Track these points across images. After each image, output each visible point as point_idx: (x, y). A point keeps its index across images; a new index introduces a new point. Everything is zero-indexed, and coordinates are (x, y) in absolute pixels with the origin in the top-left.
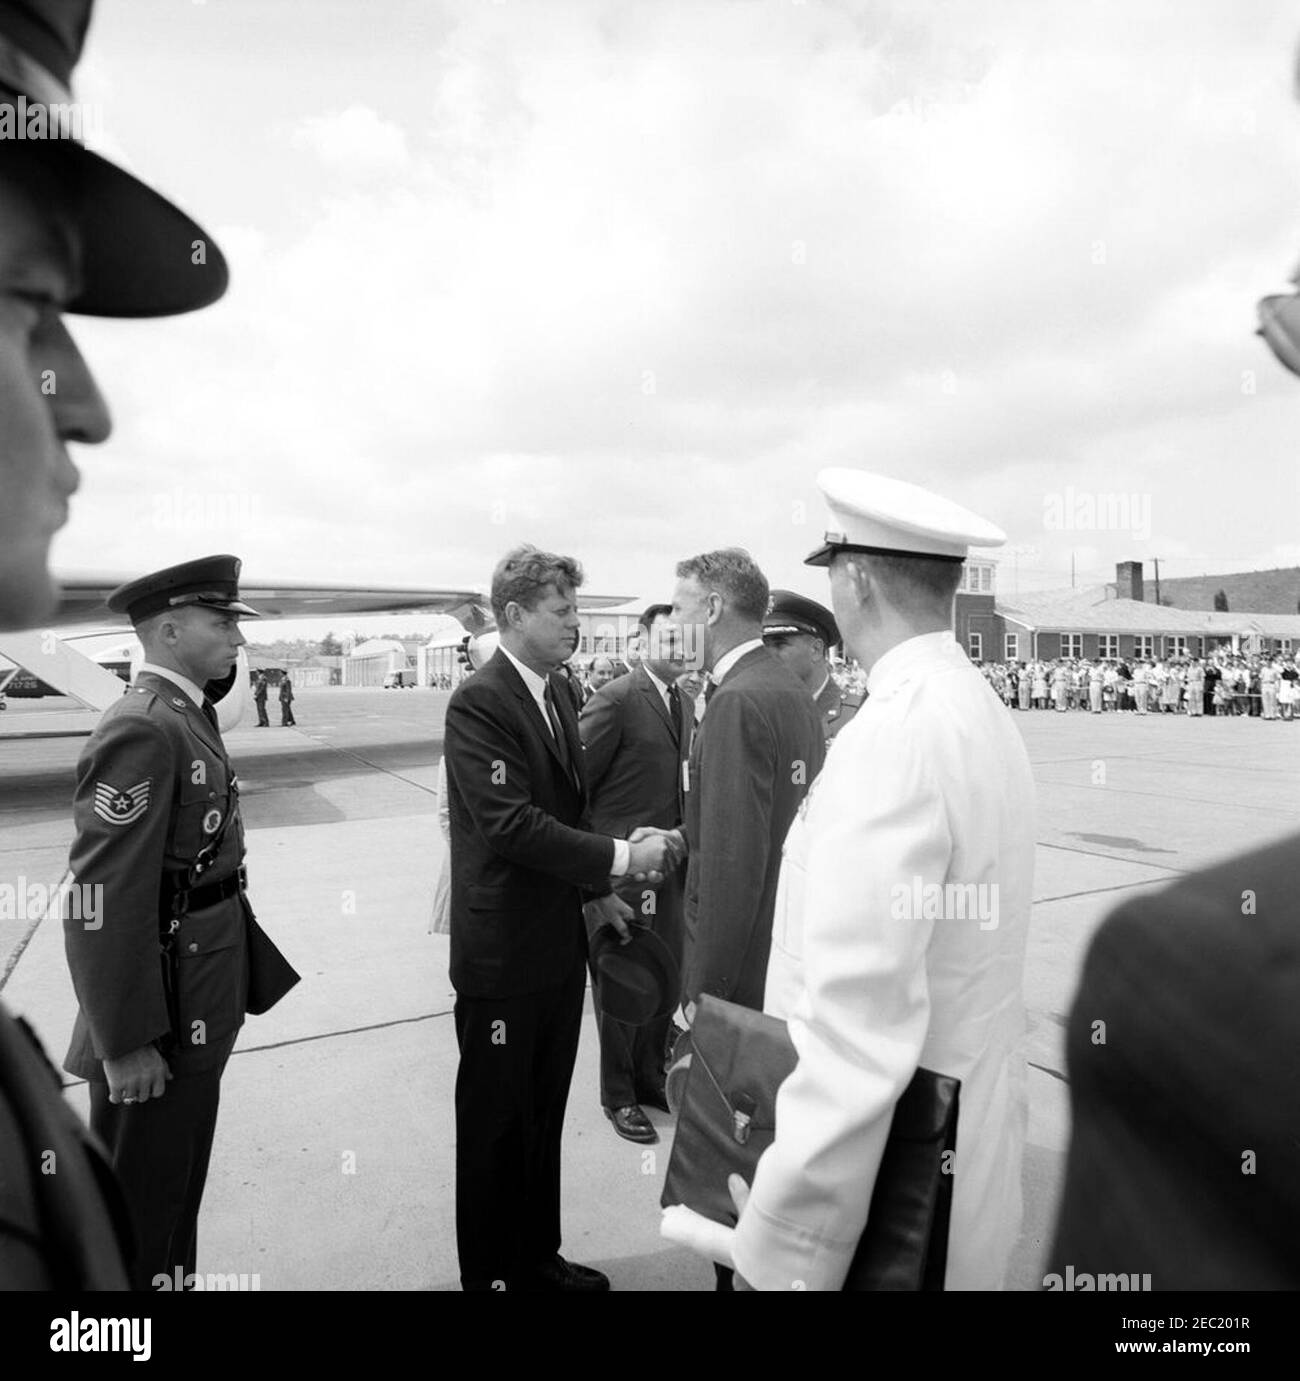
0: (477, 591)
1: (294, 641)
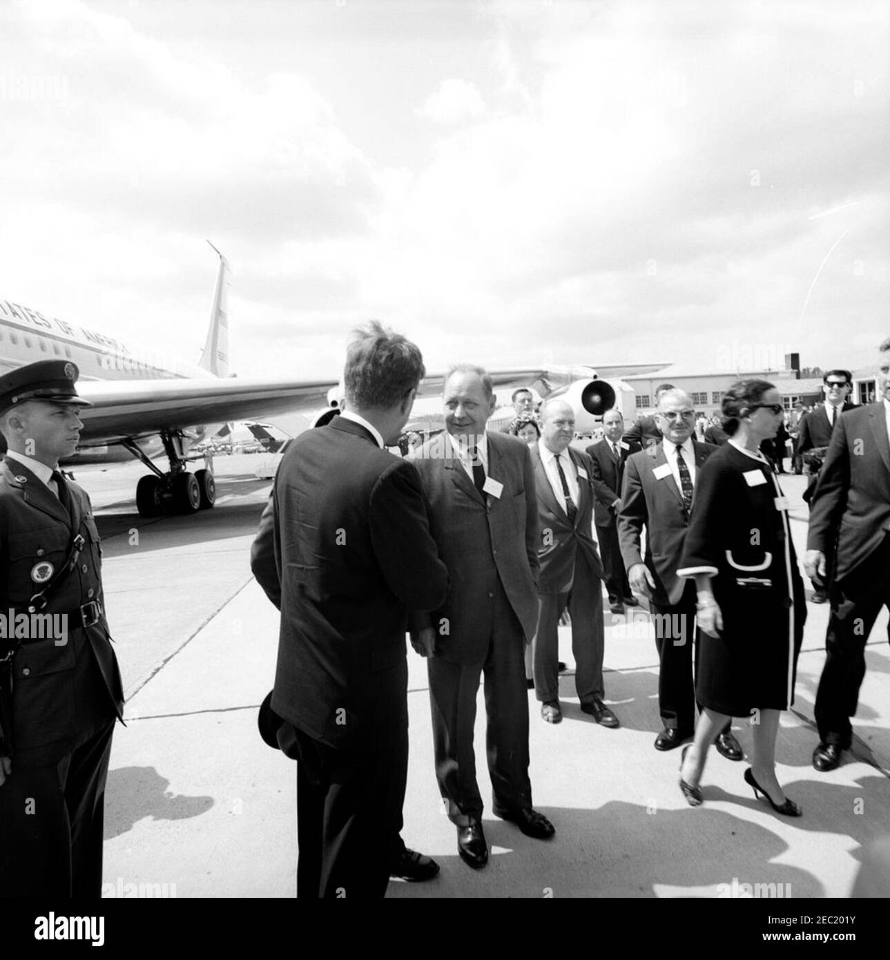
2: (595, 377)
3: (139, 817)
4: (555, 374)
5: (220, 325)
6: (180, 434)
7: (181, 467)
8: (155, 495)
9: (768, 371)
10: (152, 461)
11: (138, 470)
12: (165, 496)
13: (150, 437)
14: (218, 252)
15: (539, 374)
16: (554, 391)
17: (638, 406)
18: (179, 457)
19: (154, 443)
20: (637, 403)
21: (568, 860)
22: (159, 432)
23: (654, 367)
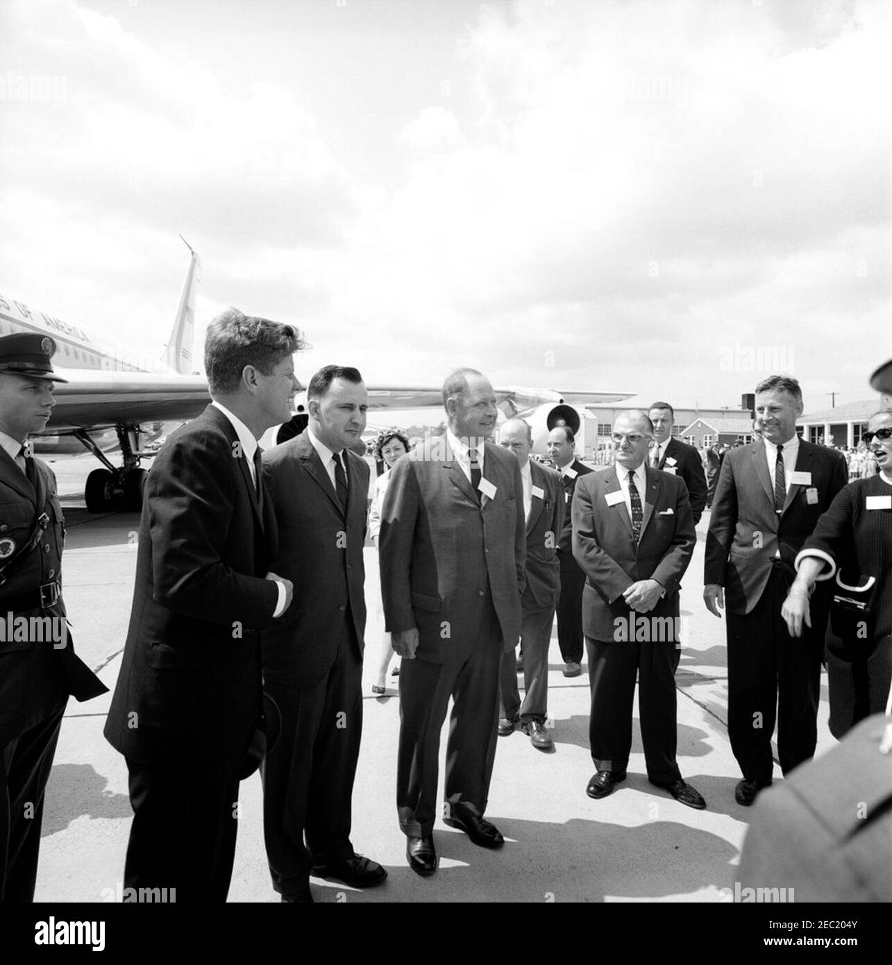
0: (512, 389)
1: (421, 427)
2: (562, 401)
3: (76, 816)
4: (522, 396)
5: (186, 323)
6: (137, 429)
7: (135, 463)
8: (106, 491)
9: (725, 409)
10: (105, 455)
11: (89, 463)
12: (116, 491)
13: (105, 430)
14: (190, 248)
15: (506, 395)
16: (520, 412)
17: (600, 434)
18: (134, 452)
19: (109, 436)
20: (599, 431)
21: (515, 870)
22: (114, 425)
23: (618, 397)
